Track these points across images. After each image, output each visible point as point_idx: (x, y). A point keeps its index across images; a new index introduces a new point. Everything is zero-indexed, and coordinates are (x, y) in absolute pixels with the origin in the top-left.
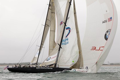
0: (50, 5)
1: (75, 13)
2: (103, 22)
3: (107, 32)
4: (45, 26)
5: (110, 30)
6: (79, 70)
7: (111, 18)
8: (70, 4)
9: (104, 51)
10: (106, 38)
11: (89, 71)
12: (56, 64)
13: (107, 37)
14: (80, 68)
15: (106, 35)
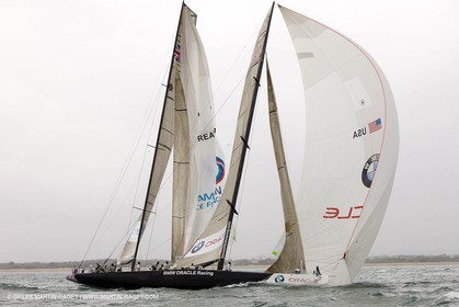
0: (169, 87)
1: (273, 111)
2: (355, 135)
3: (369, 162)
4: (157, 148)
5: (378, 156)
6: (295, 276)
7: (378, 122)
8: (257, 85)
9: (364, 219)
10: (367, 182)
11: (324, 280)
12: (221, 262)
13: (370, 177)
14: (297, 273)
15: (365, 171)
